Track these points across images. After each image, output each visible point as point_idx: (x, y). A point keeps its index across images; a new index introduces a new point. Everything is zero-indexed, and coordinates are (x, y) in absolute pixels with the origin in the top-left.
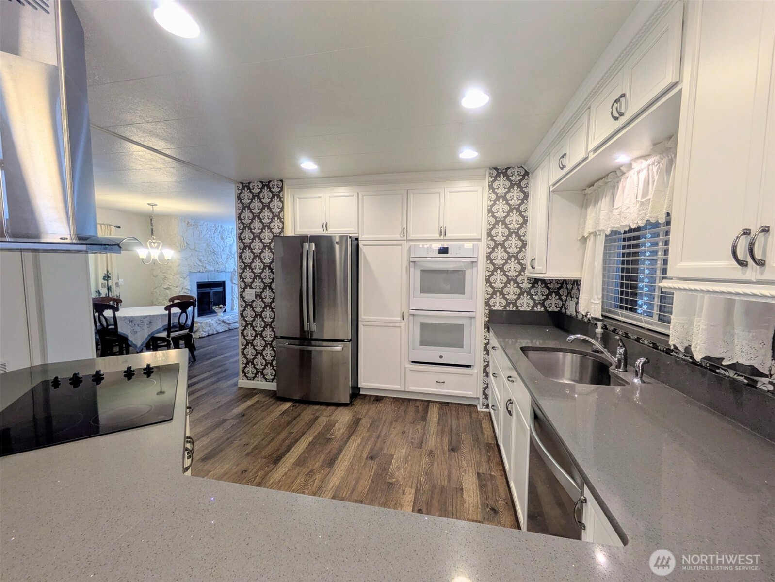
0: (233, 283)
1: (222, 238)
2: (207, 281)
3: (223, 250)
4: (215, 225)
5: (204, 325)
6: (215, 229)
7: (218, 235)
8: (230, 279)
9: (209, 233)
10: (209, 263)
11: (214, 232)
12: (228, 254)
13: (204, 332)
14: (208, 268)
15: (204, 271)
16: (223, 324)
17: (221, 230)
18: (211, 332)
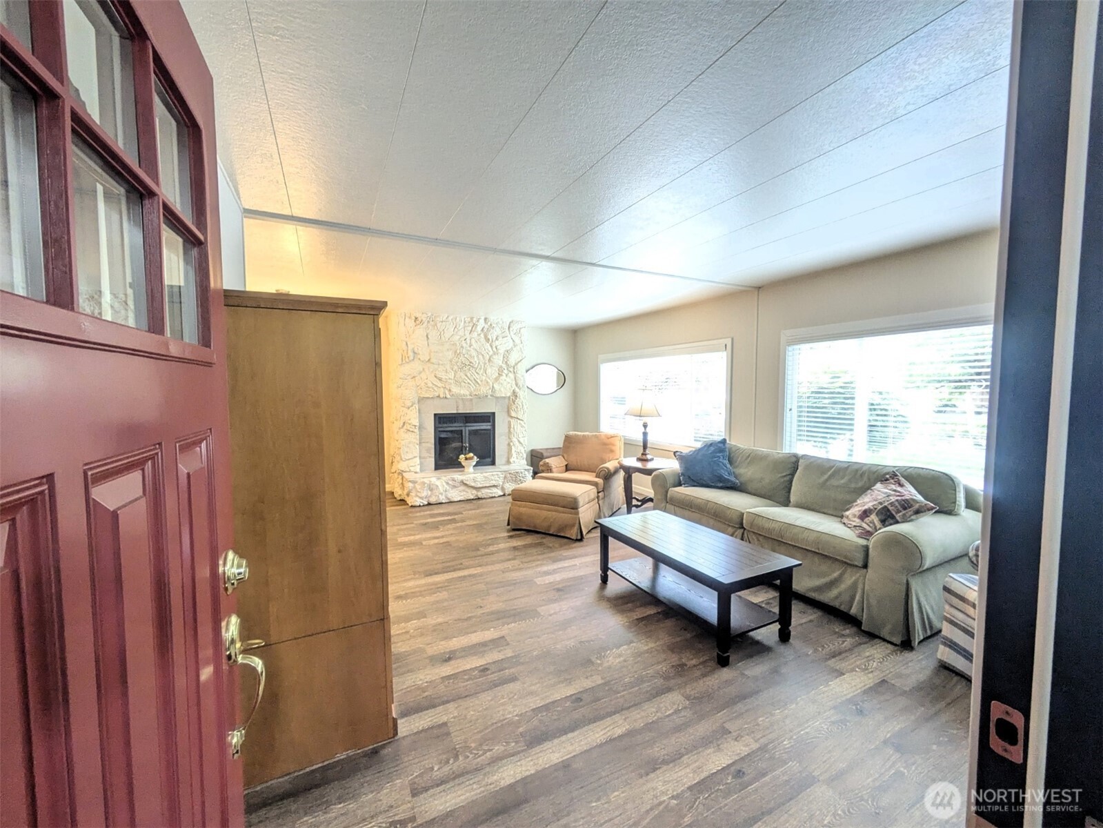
0: (512, 417)
1: (487, 340)
2: (455, 412)
3: (489, 360)
4: (472, 318)
5: (418, 487)
6: (471, 324)
7: (479, 335)
8: (506, 410)
9: (461, 333)
10: (458, 383)
11: (471, 331)
12: (501, 367)
13: (421, 498)
14: (455, 390)
15: (448, 396)
16: (463, 488)
17: (486, 326)
18: (433, 500)
